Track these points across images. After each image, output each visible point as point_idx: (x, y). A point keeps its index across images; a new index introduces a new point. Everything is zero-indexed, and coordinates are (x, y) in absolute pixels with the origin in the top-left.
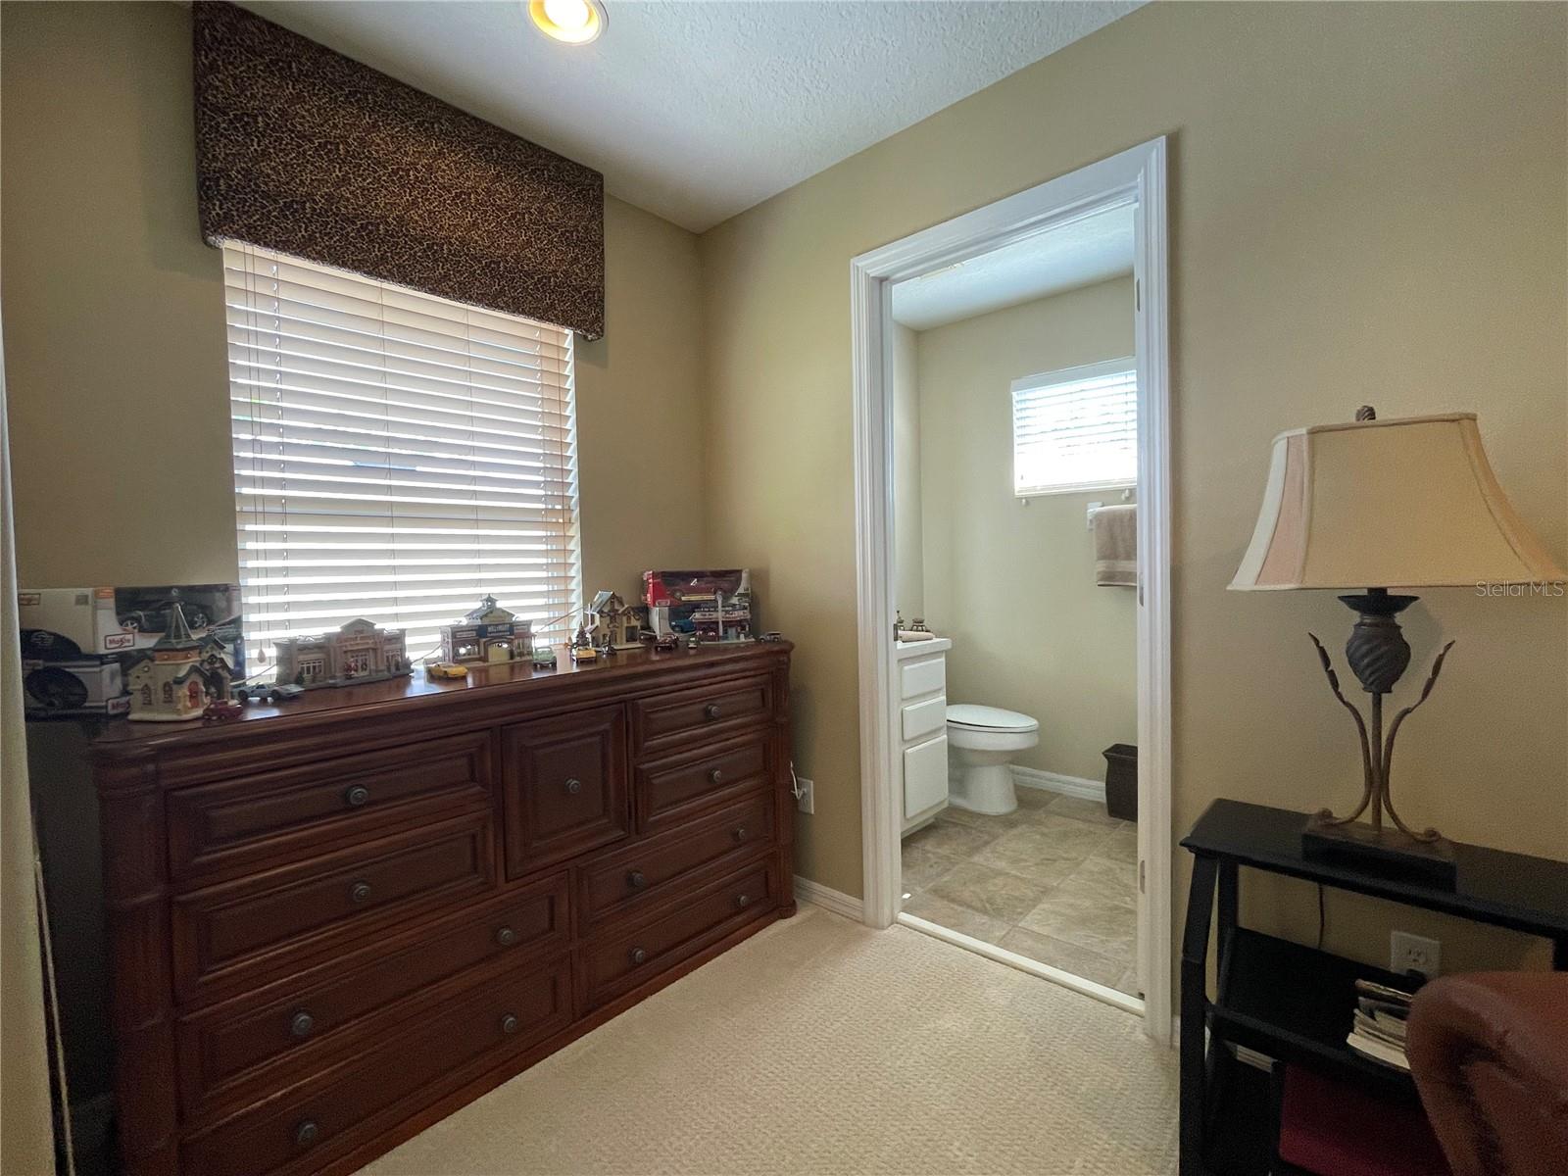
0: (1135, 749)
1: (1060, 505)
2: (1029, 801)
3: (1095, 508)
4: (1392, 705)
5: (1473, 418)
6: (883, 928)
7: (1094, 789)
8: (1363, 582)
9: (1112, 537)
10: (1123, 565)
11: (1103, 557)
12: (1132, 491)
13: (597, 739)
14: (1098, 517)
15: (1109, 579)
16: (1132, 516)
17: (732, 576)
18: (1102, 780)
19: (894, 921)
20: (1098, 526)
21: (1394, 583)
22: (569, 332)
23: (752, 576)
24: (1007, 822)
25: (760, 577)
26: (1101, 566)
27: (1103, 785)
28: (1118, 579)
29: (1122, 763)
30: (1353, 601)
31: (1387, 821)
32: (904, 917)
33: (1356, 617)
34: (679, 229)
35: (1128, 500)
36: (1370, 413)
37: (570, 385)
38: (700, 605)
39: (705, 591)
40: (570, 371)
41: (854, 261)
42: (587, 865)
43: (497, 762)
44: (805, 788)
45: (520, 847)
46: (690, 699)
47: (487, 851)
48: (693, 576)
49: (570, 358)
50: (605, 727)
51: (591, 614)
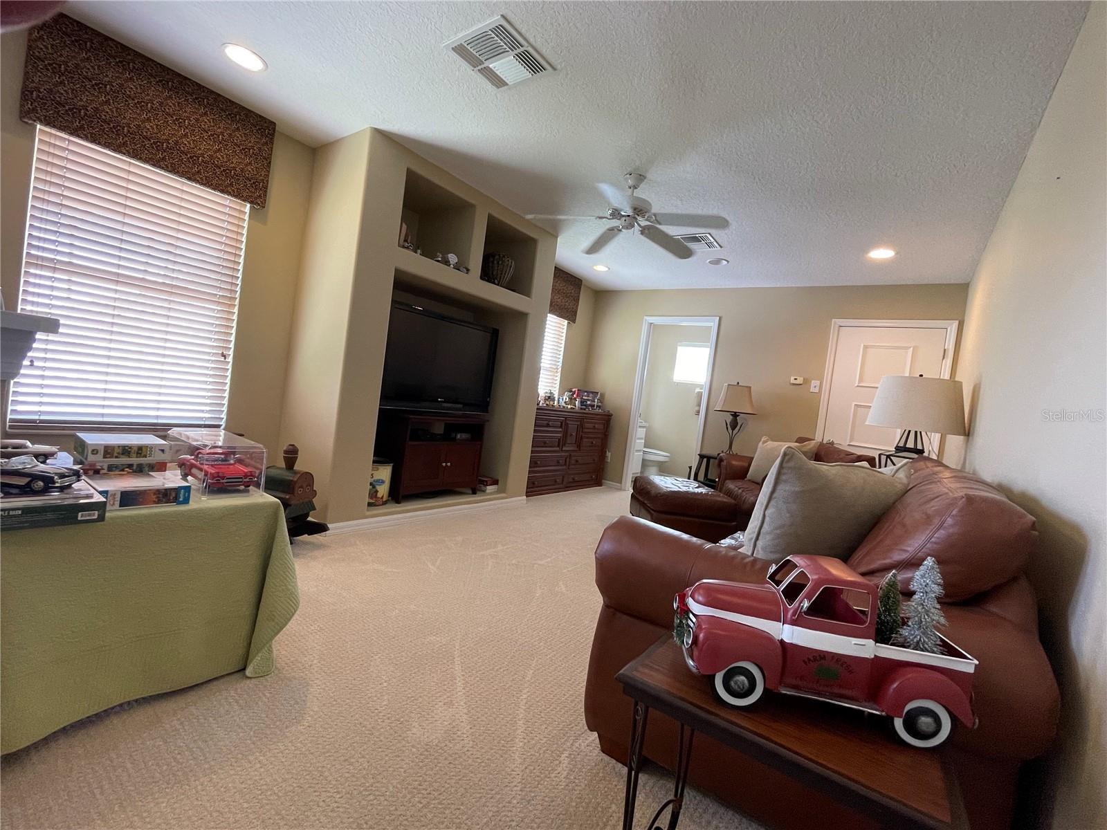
3: (698, 390)
5: (750, 387)
6: (626, 491)
8: (733, 411)
11: (695, 405)
13: (576, 427)
14: (698, 393)
17: (595, 393)
20: (698, 395)
21: (738, 411)
22: (566, 321)
23: (601, 394)
26: (697, 409)
30: (732, 414)
31: (731, 453)
33: (732, 416)
34: (592, 289)
36: (738, 383)
37: (564, 335)
38: (588, 400)
39: (588, 397)
40: (565, 331)
41: (645, 317)
42: (572, 454)
43: (564, 425)
44: (609, 454)
45: (564, 445)
46: (592, 423)
47: (561, 443)
48: (586, 392)
49: (565, 327)
50: (579, 423)
51: (566, 397)
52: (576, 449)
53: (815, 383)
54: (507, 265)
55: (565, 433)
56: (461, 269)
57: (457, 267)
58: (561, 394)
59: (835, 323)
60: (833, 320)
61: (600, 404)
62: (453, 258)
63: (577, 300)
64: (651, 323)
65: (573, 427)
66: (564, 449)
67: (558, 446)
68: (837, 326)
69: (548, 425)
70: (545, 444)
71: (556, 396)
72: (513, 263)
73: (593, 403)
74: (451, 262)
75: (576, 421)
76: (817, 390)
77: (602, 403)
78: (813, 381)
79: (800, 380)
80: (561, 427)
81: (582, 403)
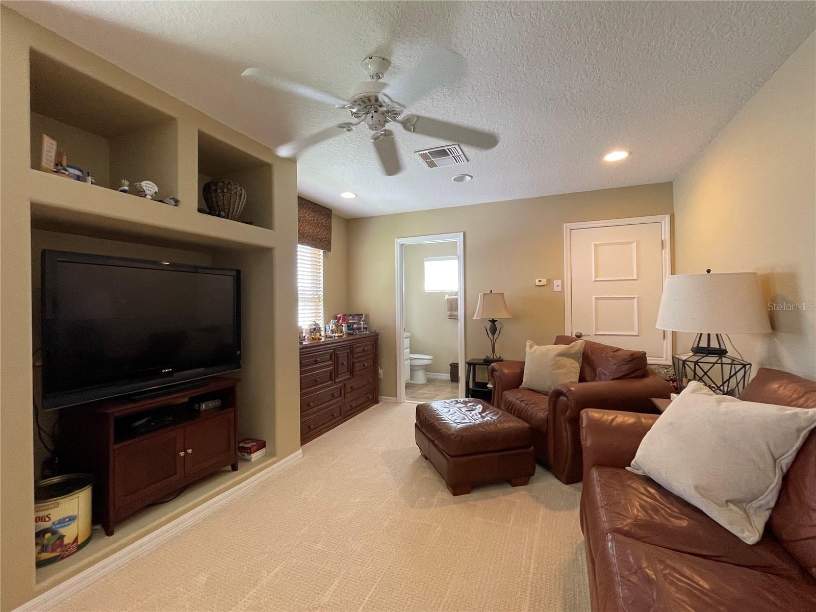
0: (458, 364)
1: (439, 295)
2: (430, 381)
3: (447, 297)
4: (495, 336)
5: (503, 294)
6: (402, 403)
7: (447, 376)
8: (491, 318)
9: (451, 305)
10: (454, 313)
11: (449, 311)
12: (456, 293)
13: (347, 354)
14: (448, 299)
15: (451, 316)
16: (457, 300)
17: (360, 315)
18: (448, 373)
19: (404, 402)
20: (448, 302)
21: (495, 318)
22: (322, 251)
23: (365, 315)
24: (425, 385)
25: (367, 316)
26: (449, 313)
27: (449, 375)
28: (453, 317)
29: (454, 367)
30: (490, 321)
31: (495, 357)
32: (406, 401)
33: (490, 323)
34: (342, 218)
35: (455, 295)
36: (491, 291)
37: (321, 264)
38: (354, 323)
39: (354, 320)
40: (321, 260)
41: (396, 239)
42: (346, 383)
43: (334, 356)
44: (381, 371)
45: (336, 376)
46: (361, 346)
47: (333, 376)
48: (351, 315)
49: (321, 257)
50: (348, 351)
51: (332, 325)
52: (349, 376)
53: (557, 283)
54: (236, 193)
55: (336, 365)
56: (167, 200)
57: (159, 198)
58: (327, 322)
59: (566, 227)
60: (564, 224)
61: (366, 326)
62: (149, 187)
63: (329, 229)
64: (402, 244)
65: (343, 356)
66: (337, 381)
67: (331, 380)
68: (569, 230)
69: (316, 362)
70: (316, 382)
71: (322, 326)
72: (243, 190)
73: (360, 326)
74: (147, 192)
75: (345, 349)
76: (559, 289)
77: (367, 324)
78: (555, 281)
79: (544, 282)
80: (331, 359)
81: (349, 327)
